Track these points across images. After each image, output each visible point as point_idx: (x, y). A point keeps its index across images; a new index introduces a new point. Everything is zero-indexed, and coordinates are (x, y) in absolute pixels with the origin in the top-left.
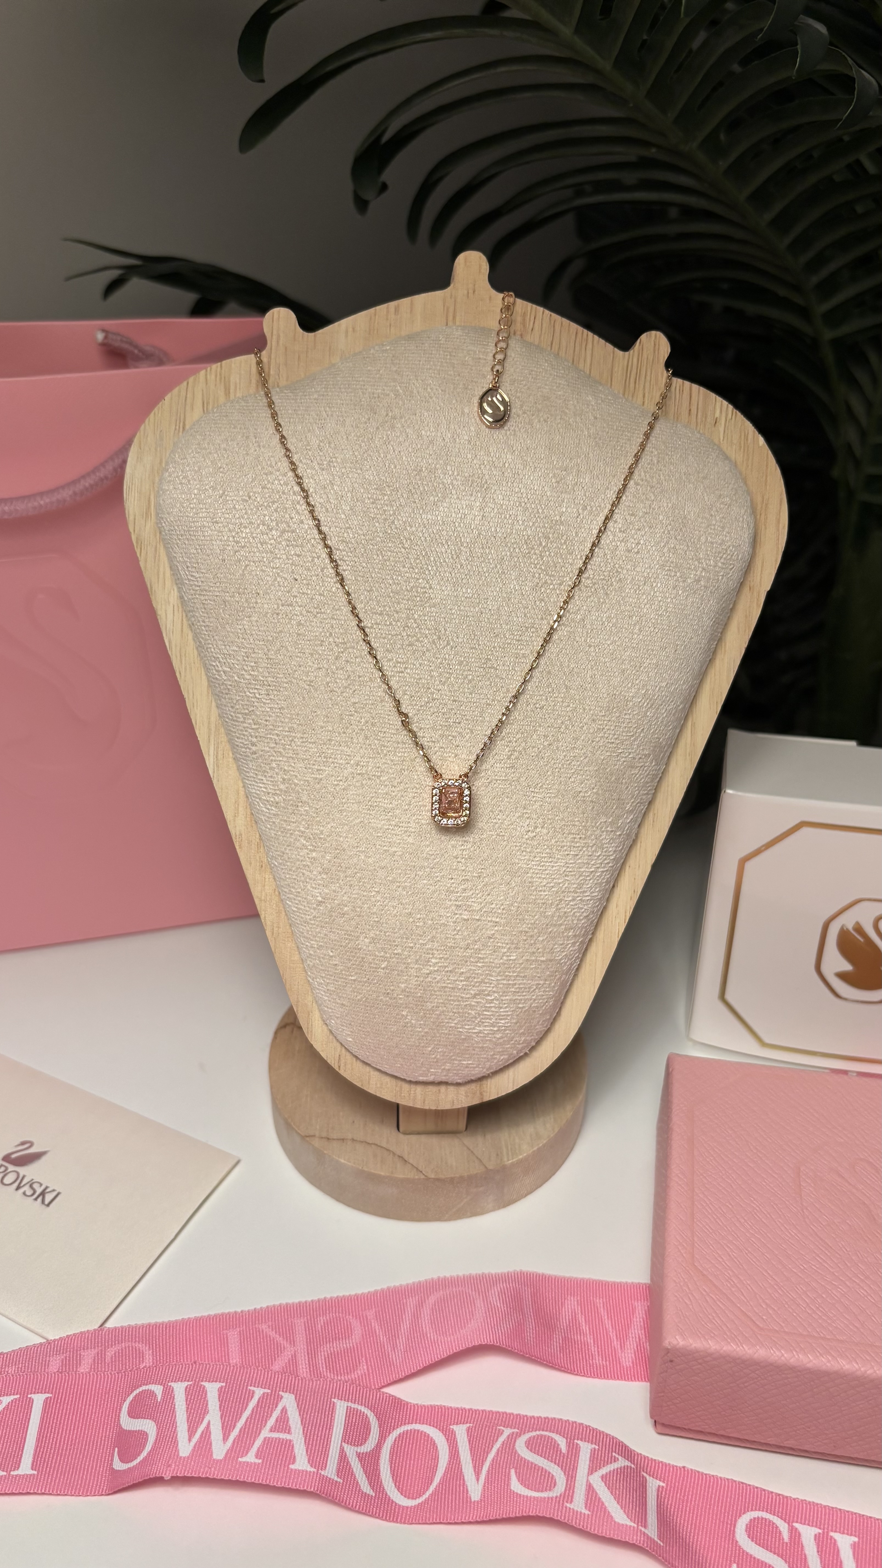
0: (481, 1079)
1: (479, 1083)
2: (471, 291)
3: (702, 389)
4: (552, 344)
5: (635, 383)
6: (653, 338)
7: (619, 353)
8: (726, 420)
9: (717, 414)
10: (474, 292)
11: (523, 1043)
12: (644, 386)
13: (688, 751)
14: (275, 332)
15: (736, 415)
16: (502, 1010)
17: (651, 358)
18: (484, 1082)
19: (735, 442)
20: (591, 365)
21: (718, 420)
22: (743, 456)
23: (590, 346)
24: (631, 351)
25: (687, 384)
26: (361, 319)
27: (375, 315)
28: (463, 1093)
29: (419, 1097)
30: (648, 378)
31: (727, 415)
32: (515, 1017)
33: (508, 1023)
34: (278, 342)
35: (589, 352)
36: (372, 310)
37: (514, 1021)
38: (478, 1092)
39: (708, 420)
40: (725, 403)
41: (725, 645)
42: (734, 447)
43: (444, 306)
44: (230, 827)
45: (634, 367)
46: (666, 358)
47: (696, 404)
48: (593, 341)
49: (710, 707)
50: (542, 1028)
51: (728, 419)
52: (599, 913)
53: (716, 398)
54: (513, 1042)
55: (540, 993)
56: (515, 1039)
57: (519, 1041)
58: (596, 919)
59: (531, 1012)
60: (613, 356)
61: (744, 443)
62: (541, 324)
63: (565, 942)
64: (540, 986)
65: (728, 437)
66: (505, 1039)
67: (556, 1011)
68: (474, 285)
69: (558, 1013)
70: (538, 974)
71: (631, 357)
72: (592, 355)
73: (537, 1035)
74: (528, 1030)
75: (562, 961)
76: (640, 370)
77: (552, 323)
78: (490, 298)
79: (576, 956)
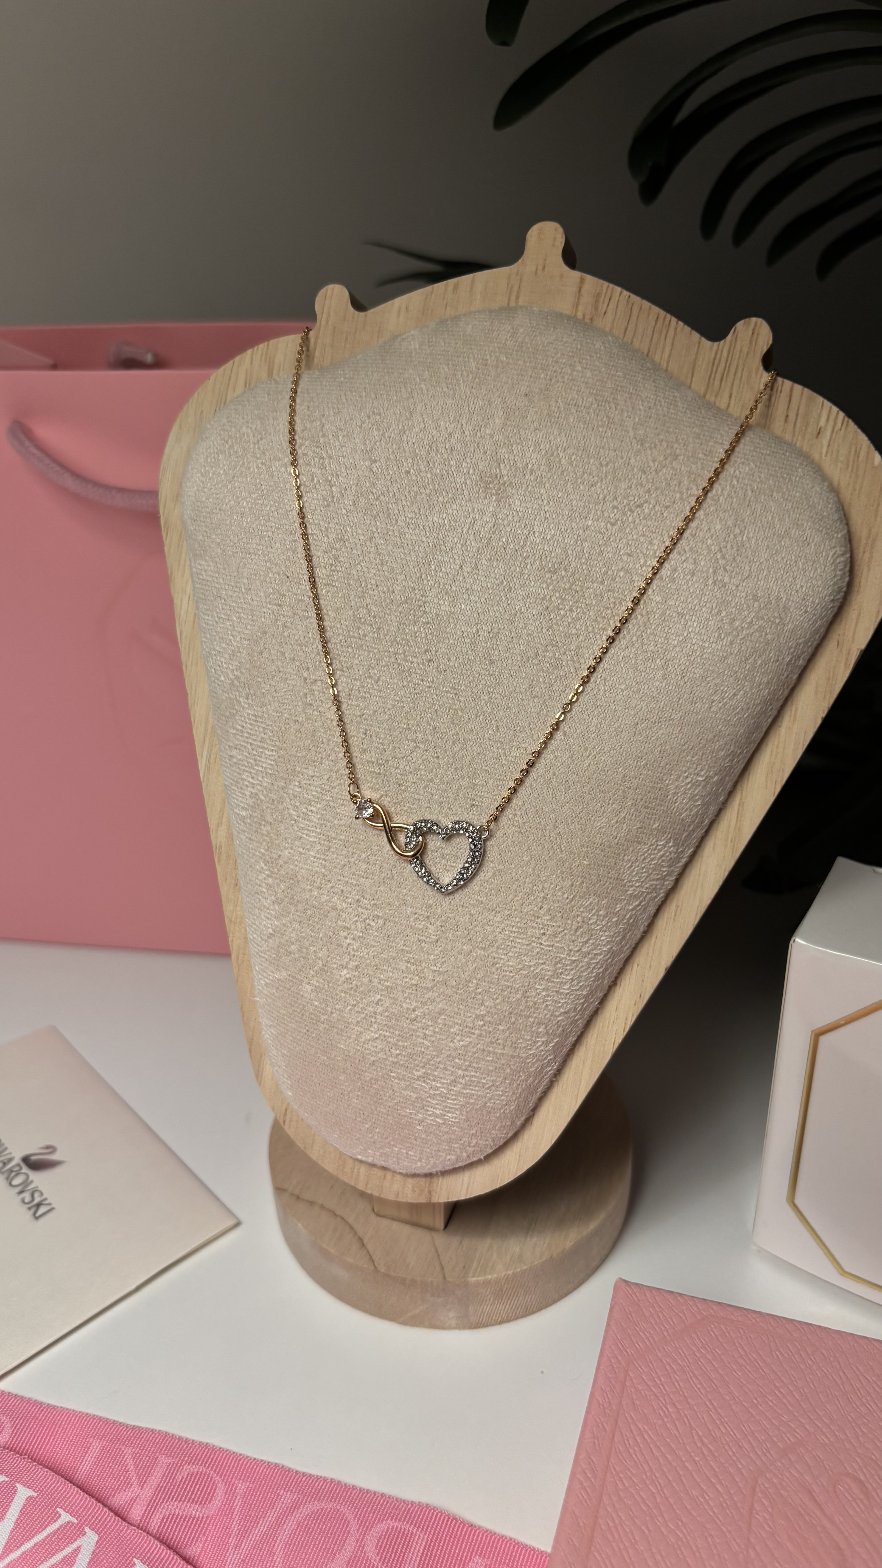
0: (430, 1175)
1: (429, 1179)
2: (540, 268)
4: (625, 331)
5: (722, 380)
6: (752, 326)
7: (706, 343)
8: (833, 431)
9: (822, 423)
10: (544, 268)
11: (474, 1146)
14: (326, 310)
15: (847, 425)
17: (745, 350)
18: (435, 1179)
19: (841, 458)
20: (670, 356)
21: (823, 429)
22: (850, 477)
23: (671, 333)
24: (722, 342)
26: (413, 300)
27: (432, 293)
28: (410, 1187)
30: (739, 375)
31: (835, 424)
32: (464, 1113)
33: (456, 1118)
35: (669, 341)
36: (429, 289)
37: (464, 1117)
39: (809, 430)
41: (796, 711)
42: (840, 465)
43: (508, 284)
45: (723, 361)
46: (765, 350)
47: (796, 409)
48: (676, 328)
49: (766, 786)
50: (500, 1135)
51: (836, 429)
52: (588, 1013)
53: (823, 403)
54: (462, 1142)
55: (497, 1093)
56: (464, 1139)
57: (470, 1143)
58: (580, 1019)
59: (485, 1113)
60: (698, 347)
61: (854, 461)
62: (617, 307)
63: (534, 1038)
64: (497, 1084)
65: (832, 453)
66: (453, 1136)
67: (523, 1119)
68: (545, 260)
69: (528, 1121)
70: (496, 1069)
71: (720, 348)
72: (673, 345)
73: (493, 1141)
74: (481, 1133)
75: (528, 1061)
76: (730, 364)
77: (630, 306)
78: (562, 276)
79: (549, 1058)
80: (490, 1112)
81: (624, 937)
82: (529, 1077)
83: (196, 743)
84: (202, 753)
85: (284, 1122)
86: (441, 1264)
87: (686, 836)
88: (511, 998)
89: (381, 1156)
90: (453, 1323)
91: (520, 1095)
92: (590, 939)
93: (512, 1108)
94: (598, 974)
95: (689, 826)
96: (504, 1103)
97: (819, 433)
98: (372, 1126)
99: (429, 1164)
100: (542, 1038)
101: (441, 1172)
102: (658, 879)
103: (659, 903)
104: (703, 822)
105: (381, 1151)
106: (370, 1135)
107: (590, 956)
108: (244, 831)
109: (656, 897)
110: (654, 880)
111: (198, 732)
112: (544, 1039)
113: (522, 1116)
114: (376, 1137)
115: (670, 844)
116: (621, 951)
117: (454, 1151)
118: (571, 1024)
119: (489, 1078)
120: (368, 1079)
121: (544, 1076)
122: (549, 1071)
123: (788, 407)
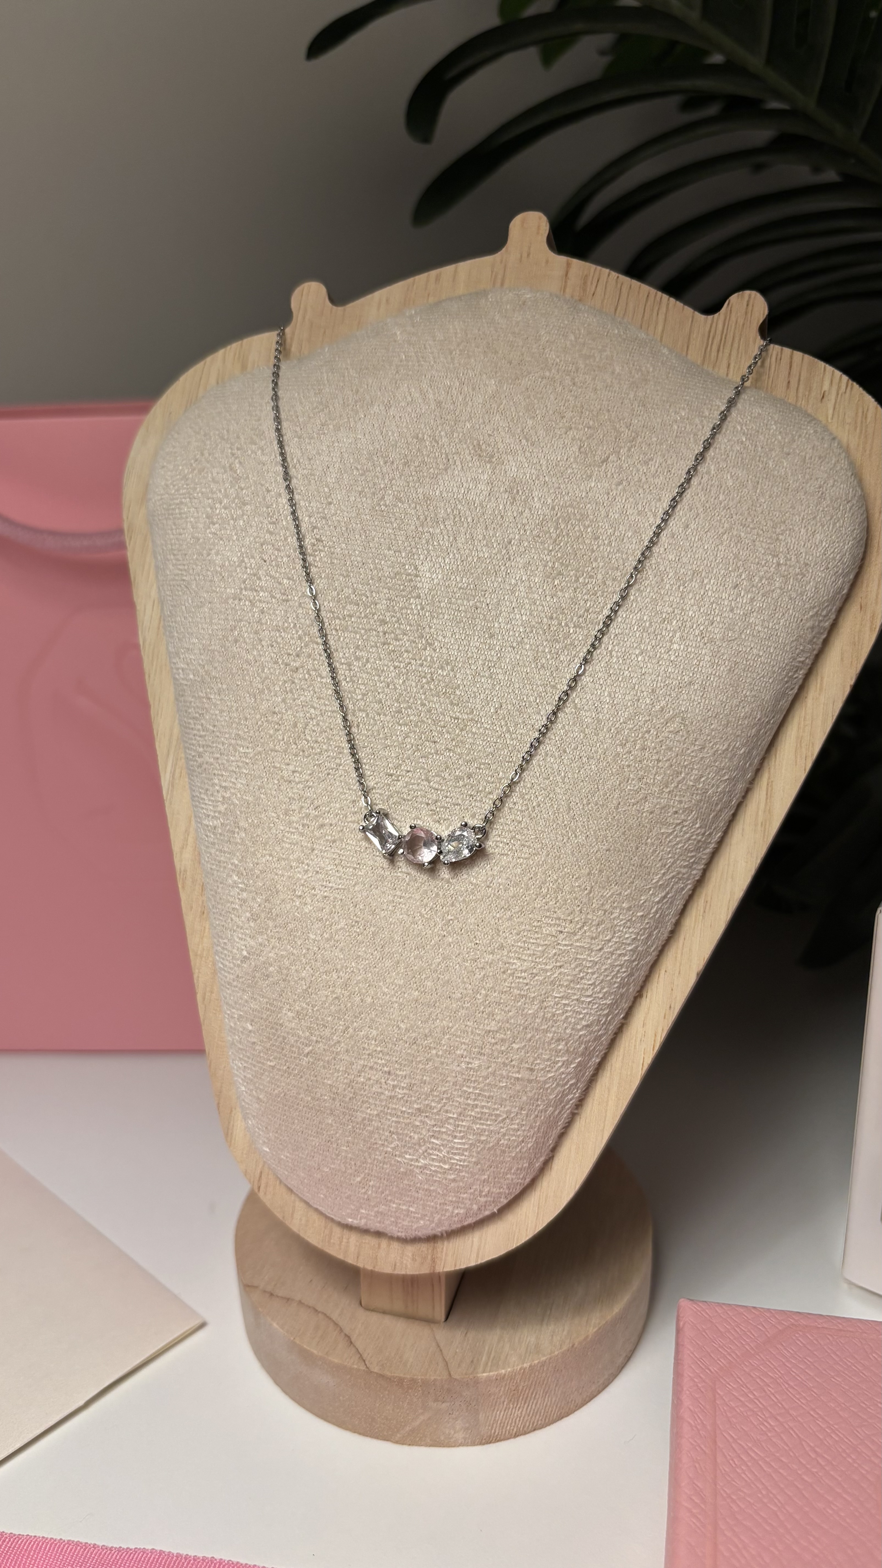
0: (432, 1239)
1: (432, 1244)
2: (525, 255)
3: (807, 357)
4: (616, 310)
5: (718, 351)
6: (746, 298)
7: (701, 317)
8: (838, 394)
9: (826, 387)
10: (528, 255)
11: (486, 1196)
12: (730, 355)
13: (760, 819)
14: (302, 306)
15: (852, 388)
16: (456, 1141)
17: (741, 321)
18: (439, 1244)
19: (848, 420)
20: (663, 331)
21: (827, 394)
22: (859, 438)
23: (663, 309)
24: (716, 315)
25: (787, 351)
26: (396, 291)
27: (413, 285)
28: (410, 1255)
29: (352, 1248)
30: (736, 345)
31: (839, 388)
32: (474, 1154)
33: (464, 1161)
34: (304, 318)
35: (661, 317)
36: (410, 281)
37: (474, 1160)
38: (429, 1257)
39: (813, 394)
40: (838, 373)
41: (822, 680)
42: (847, 427)
43: (492, 272)
44: (176, 860)
45: (719, 332)
46: (761, 321)
47: (798, 374)
48: (668, 304)
49: (796, 762)
50: (516, 1180)
51: (840, 392)
52: (612, 1028)
53: (825, 368)
54: (472, 1191)
55: (513, 1127)
56: (474, 1187)
57: (481, 1192)
58: (604, 1034)
59: (498, 1152)
60: (692, 321)
61: (862, 422)
62: (606, 288)
63: (553, 1058)
64: (512, 1115)
65: (839, 417)
66: (461, 1184)
67: (542, 1159)
68: (529, 248)
69: (547, 1163)
70: (511, 1097)
71: (715, 320)
72: (665, 320)
73: (509, 1188)
74: (495, 1178)
75: (547, 1086)
76: (726, 335)
77: (619, 286)
78: (547, 262)
79: (570, 1083)
80: (504, 1152)
81: (650, 935)
82: (548, 1106)
83: (159, 758)
84: (166, 768)
85: (259, 1188)
86: (444, 1359)
87: (714, 817)
88: (526, 1011)
89: (376, 1216)
90: (460, 1436)
91: (539, 1129)
92: (613, 938)
93: (529, 1145)
94: (623, 979)
95: (717, 804)
96: (521, 1139)
97: (823, 397)
98: (364, 1178)
99: (433, 1222)
100: (562, 1056)
101: (446, 1232)
102: (685, 867)
103: (686, 897)
104: (731, 801)
105: (376, 1209)
106: (364, 1191)
107: (614, 957)
108: (214, 844)
109: (683, 889)
110: (680, 867)
111: (161, 746)
112: (565, 1058)
113: (541, 1156)
114: (370, 1192)
115: (697, 826)
116: (647, 953)
117: (462, 1203)
118: (595, 1040)
119: (502, 1109)
120: (360, 1119)
121: (565, 1106)
122: (571, 1100)
123: (789, 373)
